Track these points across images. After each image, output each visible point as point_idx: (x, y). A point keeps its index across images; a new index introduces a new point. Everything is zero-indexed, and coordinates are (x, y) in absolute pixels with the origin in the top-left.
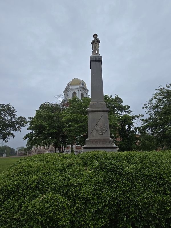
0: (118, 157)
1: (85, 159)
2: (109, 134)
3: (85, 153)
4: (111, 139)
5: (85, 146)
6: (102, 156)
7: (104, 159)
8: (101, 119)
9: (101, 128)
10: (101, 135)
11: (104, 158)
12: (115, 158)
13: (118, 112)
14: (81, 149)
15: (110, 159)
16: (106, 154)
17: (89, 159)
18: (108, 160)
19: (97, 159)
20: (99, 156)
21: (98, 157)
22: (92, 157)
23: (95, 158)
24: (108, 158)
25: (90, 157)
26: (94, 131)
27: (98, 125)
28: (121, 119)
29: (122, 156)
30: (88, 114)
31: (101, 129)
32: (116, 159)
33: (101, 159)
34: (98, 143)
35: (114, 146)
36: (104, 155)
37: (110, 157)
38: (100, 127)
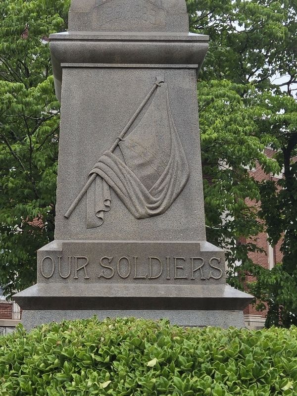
0: (249, 357)
1: (27, 368)
2: (201, 213)
3: (33, 333)
4: (208, 247)
5: (32, 291)
6: (140, 347)
7: (155, 368)
8: (146, 115)
9: (149, 171)
10: (147, 222)
11: (153, 363)
12: (225, 360)
13: (265, 76)
14: (7, 322)
15: (195, 367)
16: (167, 339)
17: (57, 369)
18: (181, 373)
19: (108, 366)
20: (124, 347)
21: (113, 358)
22: (73, 359)
23: (95, 364)
24: (178, 364)
25: (63, 359)
26: (99, 194)
27: (127, 152)
28: (286, 123)
29: (272, 352)
30: (59, 77)
31: (144, 179)
32: (232, 365)
33: (133, 370)
34: (124, 271)
35: (230, 292)
36: (151, 341)
37: (194, 357)
38: (142, 166)
